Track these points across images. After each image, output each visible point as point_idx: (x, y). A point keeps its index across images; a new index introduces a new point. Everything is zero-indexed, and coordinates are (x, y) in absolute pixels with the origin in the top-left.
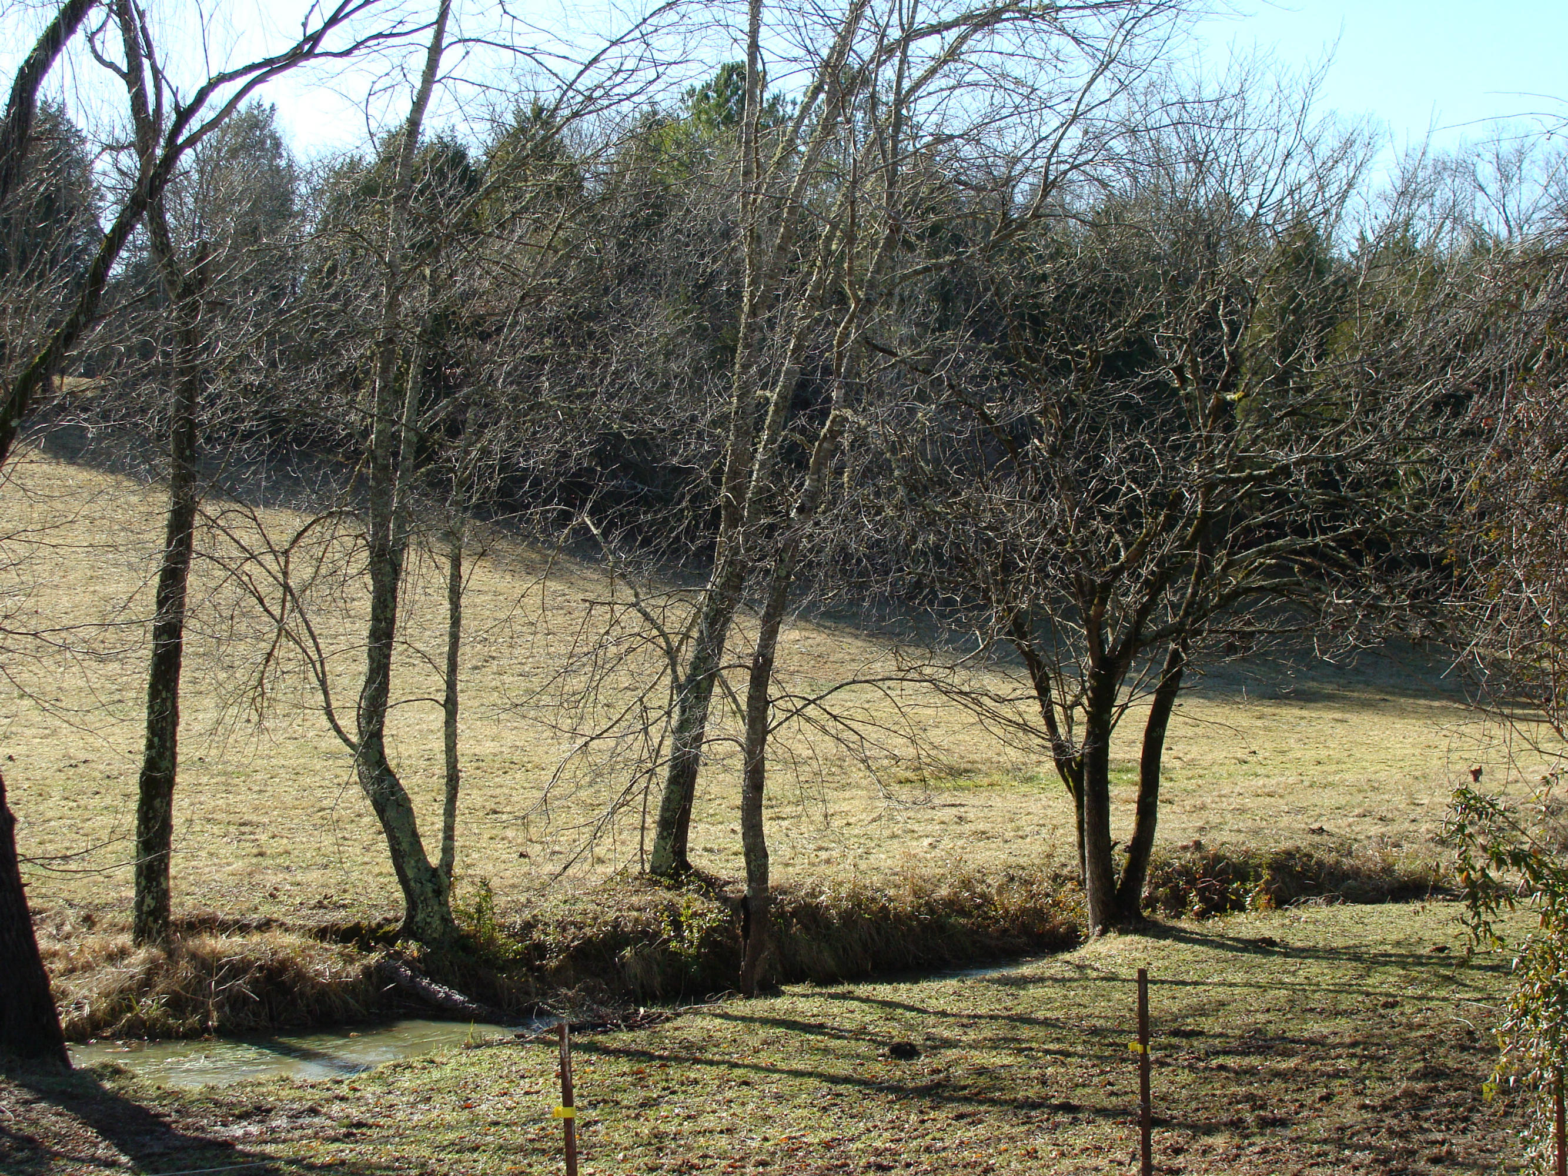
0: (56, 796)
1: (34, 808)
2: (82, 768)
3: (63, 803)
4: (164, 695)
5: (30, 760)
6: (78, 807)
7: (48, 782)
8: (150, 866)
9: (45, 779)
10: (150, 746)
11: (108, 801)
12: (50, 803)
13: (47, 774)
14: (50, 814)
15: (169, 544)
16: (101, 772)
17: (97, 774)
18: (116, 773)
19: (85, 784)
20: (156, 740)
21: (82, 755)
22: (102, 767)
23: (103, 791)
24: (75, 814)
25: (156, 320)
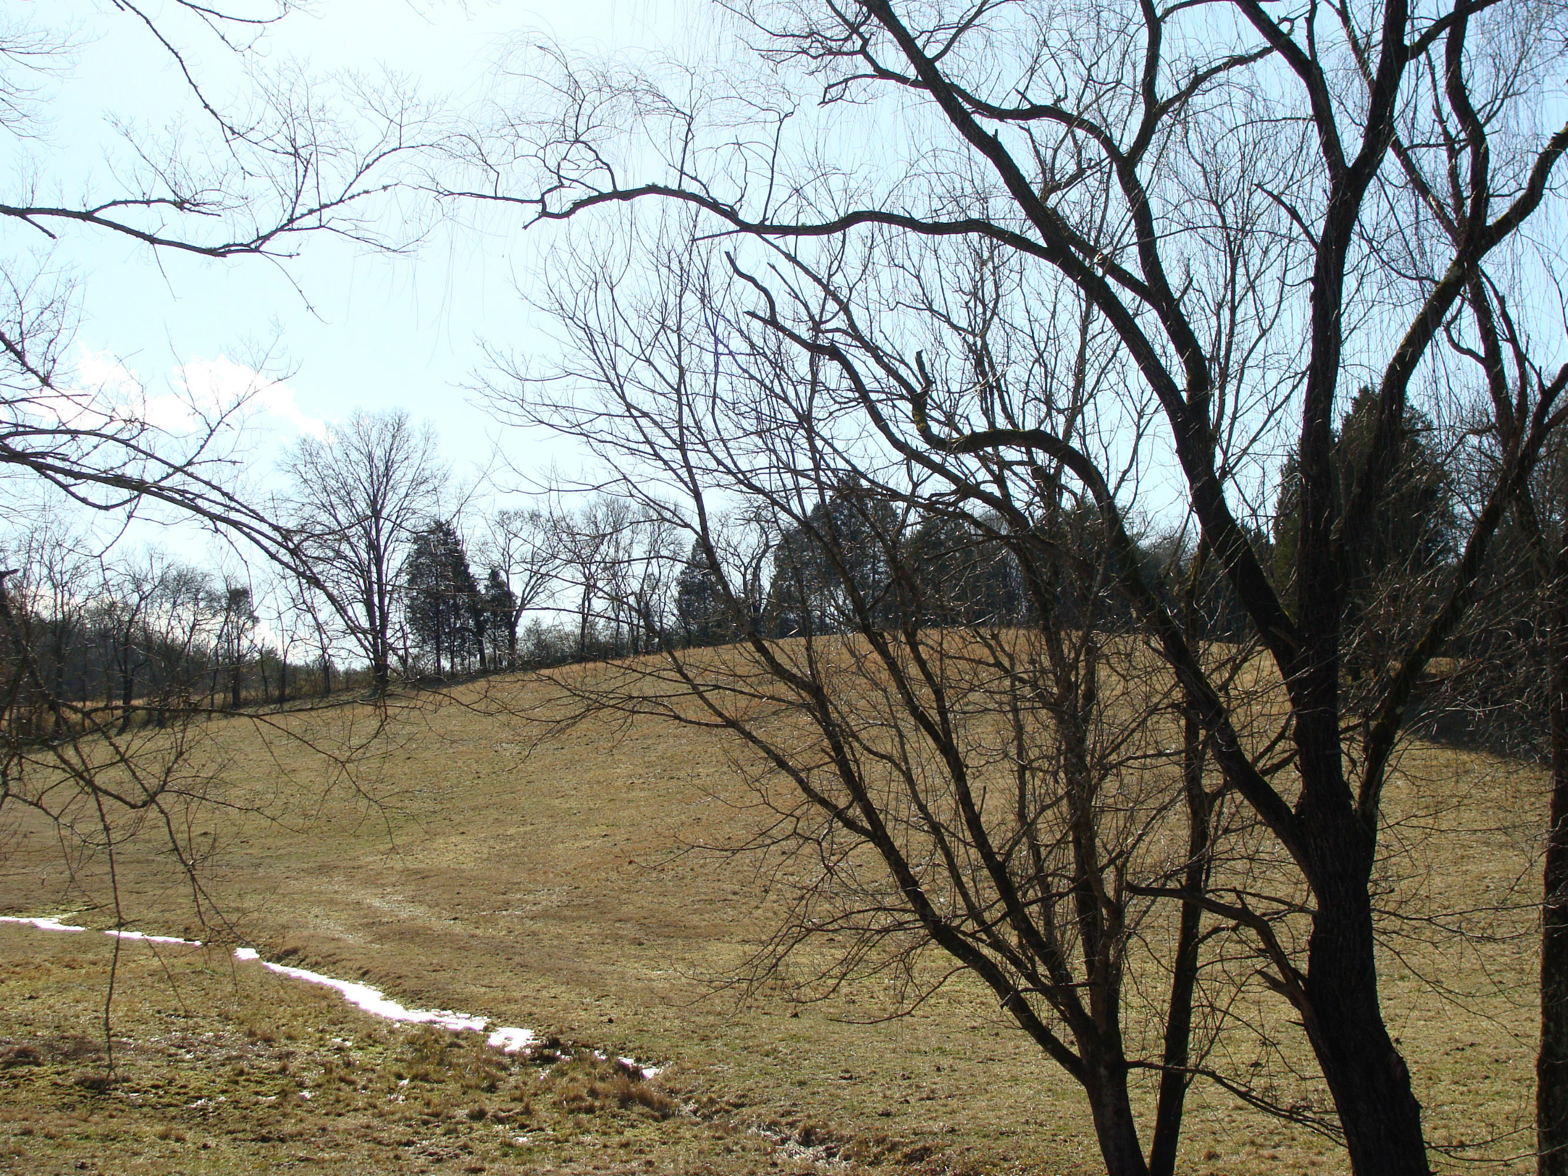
0: (1446, 1080)
1: (1426, 1092)
2: (1469, 1052)
3: (1453, 1087)
4: (1557, 978)
5: (1416, 1043)
6: (1469, 1091)
7: (1435, 1065)
8: (1553, 1157)
9: (1433, 1062)
10: (1546, 1031)
11: (1498, 1086)
12: (1441, 1087)
13: (1435, 1057)
14: (1441, 1098)
15: (1554, 826)
16: (1489, 1056)
17: (1484, 1057)
18: (1503, 1057)
19: (1474, 1068)
20: (1552, 1025)
21: (1469, 1039)
22: (1489, 1051)
23: (1492, 1075)
24: (1467, 1099)
25: (1532, 600)
